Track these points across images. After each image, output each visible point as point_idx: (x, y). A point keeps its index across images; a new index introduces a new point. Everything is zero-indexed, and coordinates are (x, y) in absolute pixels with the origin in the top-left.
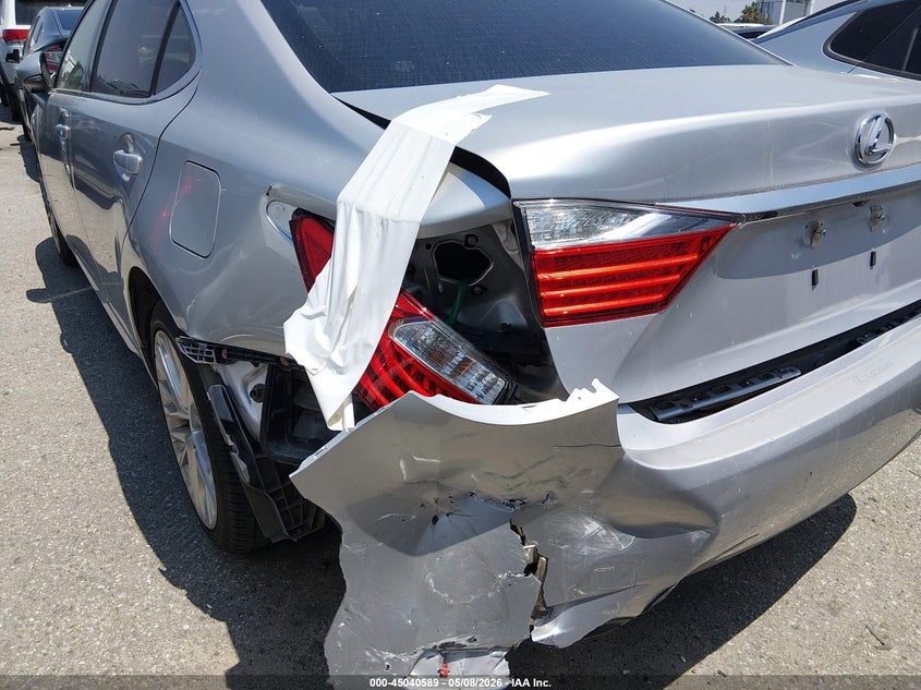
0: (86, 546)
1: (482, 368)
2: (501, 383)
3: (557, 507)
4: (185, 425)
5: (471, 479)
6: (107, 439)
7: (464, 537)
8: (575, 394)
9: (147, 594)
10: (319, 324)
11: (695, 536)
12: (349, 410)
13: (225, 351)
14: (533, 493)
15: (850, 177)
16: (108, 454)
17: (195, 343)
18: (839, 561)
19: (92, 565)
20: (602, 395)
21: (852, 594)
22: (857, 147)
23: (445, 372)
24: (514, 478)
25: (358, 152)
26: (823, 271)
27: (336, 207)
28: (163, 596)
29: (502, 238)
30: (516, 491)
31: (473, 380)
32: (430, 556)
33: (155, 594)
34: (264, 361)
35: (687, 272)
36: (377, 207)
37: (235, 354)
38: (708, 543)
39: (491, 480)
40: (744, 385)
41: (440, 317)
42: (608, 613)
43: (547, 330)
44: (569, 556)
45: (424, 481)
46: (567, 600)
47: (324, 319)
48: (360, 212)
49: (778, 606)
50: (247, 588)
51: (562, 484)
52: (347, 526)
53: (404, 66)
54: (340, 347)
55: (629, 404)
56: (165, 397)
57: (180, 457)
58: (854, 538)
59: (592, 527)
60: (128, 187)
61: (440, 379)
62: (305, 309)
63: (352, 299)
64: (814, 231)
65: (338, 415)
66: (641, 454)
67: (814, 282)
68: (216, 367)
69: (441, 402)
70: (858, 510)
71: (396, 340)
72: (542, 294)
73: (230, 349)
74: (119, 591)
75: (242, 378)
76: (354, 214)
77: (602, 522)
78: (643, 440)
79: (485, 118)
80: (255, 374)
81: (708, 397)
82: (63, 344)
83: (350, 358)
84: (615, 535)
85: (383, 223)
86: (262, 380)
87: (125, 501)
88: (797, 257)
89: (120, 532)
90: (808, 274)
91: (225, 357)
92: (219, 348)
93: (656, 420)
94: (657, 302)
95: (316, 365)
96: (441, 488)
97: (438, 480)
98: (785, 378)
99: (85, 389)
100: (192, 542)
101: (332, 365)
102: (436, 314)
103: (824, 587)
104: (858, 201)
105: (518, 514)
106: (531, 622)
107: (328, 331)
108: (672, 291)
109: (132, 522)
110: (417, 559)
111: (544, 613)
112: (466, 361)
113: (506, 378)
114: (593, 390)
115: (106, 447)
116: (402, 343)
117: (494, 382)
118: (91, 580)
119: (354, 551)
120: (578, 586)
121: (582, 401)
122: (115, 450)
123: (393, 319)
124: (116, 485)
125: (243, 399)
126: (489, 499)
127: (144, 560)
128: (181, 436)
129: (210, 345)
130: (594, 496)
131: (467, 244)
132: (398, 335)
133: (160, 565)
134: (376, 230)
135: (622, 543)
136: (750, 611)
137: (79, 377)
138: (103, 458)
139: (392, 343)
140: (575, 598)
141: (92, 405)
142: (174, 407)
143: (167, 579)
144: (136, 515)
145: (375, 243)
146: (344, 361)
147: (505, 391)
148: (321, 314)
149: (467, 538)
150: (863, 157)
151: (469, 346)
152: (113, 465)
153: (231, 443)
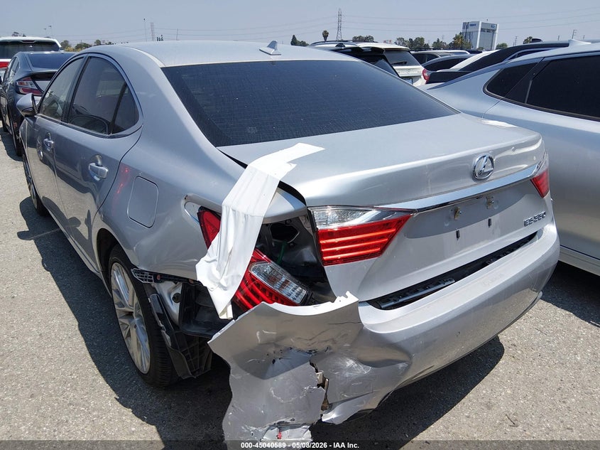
0: (71, 386)
1: (294, 285)
2: (304, 292)
3: (332, 353)
4: (130, 314)
5: (291, 341)
6: (77, 324)
7: (288, 369)
8: (338, 298)
9: (109, 412)
10: (214, 265)
11: (401, 365)
12: (230, 309)
13: (159, 276)
14: (320, 347)
15: (471, 186)
16: (79, 332)
17: (142, 272)
18: (493, 380)
19: (76, 397)
20: (350, 299)
21: (500, 397)
22: (474, 171)
23: (276, 288)
24: (310, 340)
25: (232, 180)
26: (462, 231)
27: (221, 207)
28: (118, 412)
29: (303, 222)
30: (312, 346)
31: (290, 290)
32: (271, 379)
33: (114, 412)
34: (180, 281)
35: (391, 237)
36: (243, 208)
37: (165, 278)
38: (407, 369)
39: (300, 342)
40: (425, 289)
41: (273, 261)
42: (360, 406)
43: (325, 267)
44: (339, 377)
45: (268, 343)
46: (339, 400)
47: (217, 262)
48: (233, 210)
49: (459, 405)
50: (166, 406)
51: (334, 341)
52: (233, 365)
53: (252, 130)
54: (224, 277)
55: (367, 301)
56: (116, 299)
57: (124, 334)
58: (502, 367)
59: (350, 363)
60: (99, 184)
61: (274, 291)
62: (206, 258)
63: (230, 253)
64: (456, 212)
65: (225, 311)
66: (372, 326)
67: (458, 237)
68: (153, 284)
69: (277, 306)
70: (505, 351)
71: (252, 273)
72: (323, 250)
73: (161, 275)
74: (94, 411)
75: (167, 290)
76: (231, 212)
77: (355, 360)
78: (373, 319)
79: (294, 166)
80: (175, 288)
81: (407, 296)
82: (44, 266)
83: (230, 282)
84: (362, 367)
85: (246, 216)
86: (179, 291)
87: (91, 359)
88: (448, 225)
89: (91, 378)
90: (454, 232)
91: (158, 279)
92: (155, 275)
93: (381, 308)
94: (378, 251)
95: (213, 286)
96: (277, 346)
97: (274, 343)
98: (446, 284)
99: (60, 293)
100: (132, 381)
101: (221, 286)
102: (271, 259)
103: (484, 395)
104: (478, 197)
105: (314, 357)
106: (321, 412)
107: (219, 268)
108: (384, 247)
109: (97, 371)
110: (265, 381)
111: (328, 407)
112: (286, 282)
113: (306, 289)
114: (347, 297)
115: (77, 328)
116: (255, 274)
117: (301, 292)
118: (76, 405)
119: (236, 378)
120: (344, 392)
121: (342, 302)
122: (83, 330)
123: (251, 262)
124: (85, 350)
125: (169, 302)
126: (299, 351)
127: (106, 393)
128: (125, 321)
129: (151, 273)
130: (350, 347)
131: (286, 223)
132: (253, 270)
133: (115, 395)
134: (242, 219)
135: (365, 370)
136: (444, 408)
137: (56, 286)
138: (76, 335)
139: (251, 274)
140: (343, 399)
141: (66, 304)
142: (122, 305)
143: (120, 403)
144: (98, 368)
145: (241, 226)
146: (227, 283)
147: (306, 296)
148: (215, 260)
149: (289, 370)
150: (478, 176)
151: (288, 274)
152: (83, 339)
153: (162, 325)
